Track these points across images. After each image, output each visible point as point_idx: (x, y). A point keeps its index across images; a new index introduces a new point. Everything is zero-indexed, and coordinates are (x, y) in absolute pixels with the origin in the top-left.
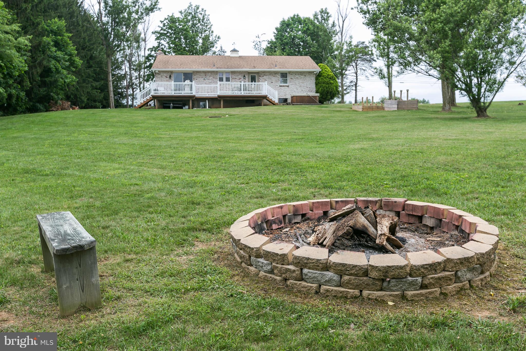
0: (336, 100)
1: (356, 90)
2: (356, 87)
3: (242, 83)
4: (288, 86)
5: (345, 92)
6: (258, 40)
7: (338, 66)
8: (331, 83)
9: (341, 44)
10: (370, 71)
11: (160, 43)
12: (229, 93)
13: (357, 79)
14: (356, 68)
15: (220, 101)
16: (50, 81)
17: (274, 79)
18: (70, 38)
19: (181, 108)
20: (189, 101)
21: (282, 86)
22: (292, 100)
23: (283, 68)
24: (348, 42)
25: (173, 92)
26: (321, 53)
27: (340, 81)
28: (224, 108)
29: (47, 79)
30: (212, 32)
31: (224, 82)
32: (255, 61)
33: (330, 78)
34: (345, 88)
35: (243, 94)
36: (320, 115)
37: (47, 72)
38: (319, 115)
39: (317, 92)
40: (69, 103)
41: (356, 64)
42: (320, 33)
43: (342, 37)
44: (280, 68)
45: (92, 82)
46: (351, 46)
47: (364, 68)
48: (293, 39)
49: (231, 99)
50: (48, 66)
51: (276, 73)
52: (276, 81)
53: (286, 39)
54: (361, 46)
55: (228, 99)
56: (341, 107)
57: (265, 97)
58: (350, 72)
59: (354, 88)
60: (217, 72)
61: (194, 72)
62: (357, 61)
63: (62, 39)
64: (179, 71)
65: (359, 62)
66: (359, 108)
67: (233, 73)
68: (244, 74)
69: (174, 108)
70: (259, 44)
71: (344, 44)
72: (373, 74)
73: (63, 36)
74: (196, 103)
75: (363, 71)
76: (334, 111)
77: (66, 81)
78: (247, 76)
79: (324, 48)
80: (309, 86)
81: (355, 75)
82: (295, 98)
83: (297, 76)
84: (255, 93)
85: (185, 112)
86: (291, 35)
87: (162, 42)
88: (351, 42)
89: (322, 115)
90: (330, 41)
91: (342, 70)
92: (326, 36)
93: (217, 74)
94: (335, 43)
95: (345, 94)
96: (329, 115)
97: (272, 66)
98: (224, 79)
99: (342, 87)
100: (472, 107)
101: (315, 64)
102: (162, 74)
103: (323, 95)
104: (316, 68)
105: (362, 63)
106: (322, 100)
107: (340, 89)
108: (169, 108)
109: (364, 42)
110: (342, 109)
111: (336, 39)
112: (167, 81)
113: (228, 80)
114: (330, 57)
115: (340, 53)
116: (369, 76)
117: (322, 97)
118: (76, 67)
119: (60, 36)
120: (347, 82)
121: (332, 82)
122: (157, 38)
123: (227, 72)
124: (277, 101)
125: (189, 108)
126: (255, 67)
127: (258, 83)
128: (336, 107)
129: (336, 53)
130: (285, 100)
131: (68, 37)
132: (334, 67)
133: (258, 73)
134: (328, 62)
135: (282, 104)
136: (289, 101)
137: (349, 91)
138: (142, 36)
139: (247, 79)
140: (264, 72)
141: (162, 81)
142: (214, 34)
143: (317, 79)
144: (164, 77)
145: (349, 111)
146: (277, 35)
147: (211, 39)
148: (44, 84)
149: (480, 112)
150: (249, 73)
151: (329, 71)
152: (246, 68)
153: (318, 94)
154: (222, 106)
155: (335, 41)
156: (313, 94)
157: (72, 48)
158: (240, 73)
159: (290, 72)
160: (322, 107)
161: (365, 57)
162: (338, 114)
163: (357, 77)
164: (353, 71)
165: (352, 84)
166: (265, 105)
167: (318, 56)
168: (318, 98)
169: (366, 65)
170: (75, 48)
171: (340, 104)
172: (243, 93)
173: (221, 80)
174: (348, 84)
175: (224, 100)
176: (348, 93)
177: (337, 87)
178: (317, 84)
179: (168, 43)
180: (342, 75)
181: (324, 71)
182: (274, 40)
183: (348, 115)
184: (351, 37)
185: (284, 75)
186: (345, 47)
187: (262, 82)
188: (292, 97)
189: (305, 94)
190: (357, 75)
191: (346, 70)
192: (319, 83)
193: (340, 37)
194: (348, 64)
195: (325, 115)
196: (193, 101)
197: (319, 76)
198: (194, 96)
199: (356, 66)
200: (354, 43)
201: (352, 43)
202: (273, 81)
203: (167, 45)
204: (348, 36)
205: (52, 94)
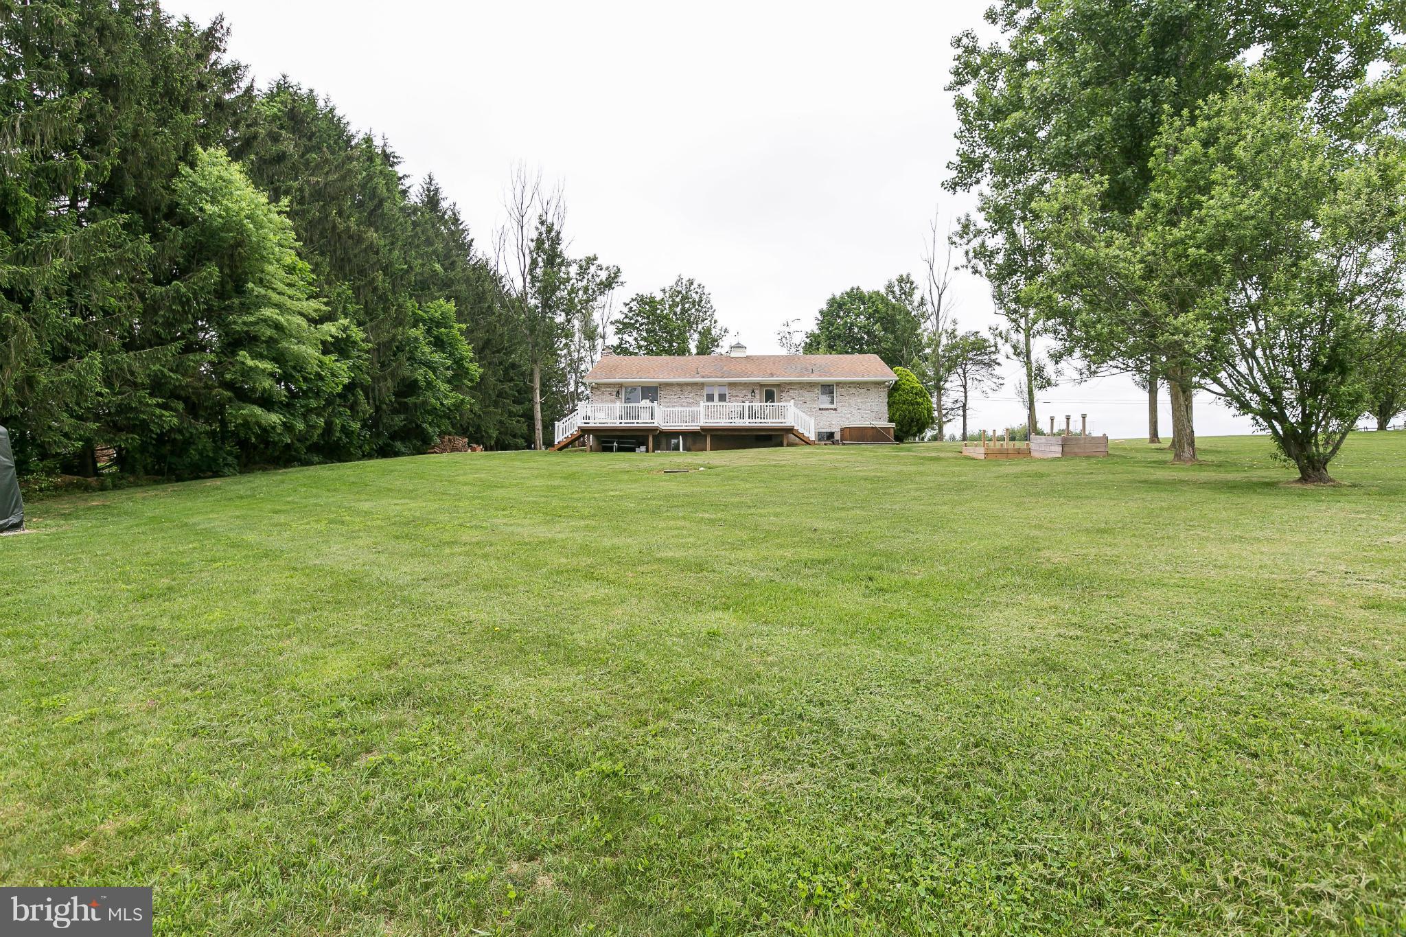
0: (929, 433)
1: (964, 416)
2: (964, 411)
3: (747, 404)
4: (835, 410)
5: (944, 419)
6: (787, 329)
7: (930, 374)
8: (918, 403)
9: (936, 334)
10: (990, 383)
11: (622, 339)
12: (722, 422)
13: (966, 397)
14: (965, 377)
15: (705, 436)
16: (415, 404)
17: (807, 396)
18: (462, 333)
19: (633, 450)
20: (648, 436)
21: (823, 409)
22: (842, 435)
23: (826, 376)
24: (949, 331)
25: (618, 421)
26: (900, 351)
27: (934, 400)
28: (711, 449)
29: (411, 400)
30: (715, 322)
31: (716, 402)
32: (774, 363)
33: (916, 394)
34: (944, 412)
35: (747, 424)
36: (893, 468)
37: (409, 388)
38: (891, 468)
39: (891, 420)
40: (466, 440)
41: (964, 370)
42: (898, 317)
43: (938, 323)
44: (820, 376)
45: (509, 405)
46: (955, 337)
47: (979, 377)
48: (850, 329)
49: (725, 433)
50: (409, 377)
51: (812, 385)
52: (813, 400)
53: (837, 328)
54: (972, 338)
55: (720, 433)
56: (939, 450)
57: (790, 430)
58: (953, 384)
59: (961, 412)
60: (702, 385)
61: (661, 384)
62: (966, 365)
63: (447, 334)
64: (633, 382)
65: (968, 367)
66: (978, 452)
67: (732, 385)
68: (753, 388)
69: (620, 450)
70: (788, 336)
71: (941, 334)
72: (996, 388)
73: (452, 327)
74: (664, 442)
75: (976, 382)
76: (923, 458)
77: (445, 402)
78: (757, 392)
79: (906, 343)
80: (876, 410)
81: (962, 389)
82: (847, 433)
83: (852, 391)
84: (770, 422)
85: (641, 459)
86: (846, 322)
87: (626, 337)
88: (954, 330)
89: (900, 468)
90: (916, 330)
91: (940, 380)
92: (908, 321)
93: (702, 388)
94: (926, 334)
95: (945, 422)
96: (913, 469)
97: (805, 372)
98: (716, 397)
99: (939, 410)
100: (1283, 457)
101: (887, 369)
102: (603, 389)
103: (902, 426)
104: (890, 375)
105: (974, 368)
106: (901, 434)
107: (936, 414)
108: (610, 449)
109: (977, 333)
110: (942, 455)
111: (927, 327)
112: (612, 401)
113: (722, 398)
114: (916, 358)
115: (934, 351)
116: (989, 391)
117: (900, 430)
118: (471, 380)
119: (446, 328)
120: (947, 401)
121: (920, 400)
122: (619, 332)
123: (721, 385)
124: (813, 437)
125: (647, 451)
126: (772, 375)
127: (780, 404)
128: (928, 449)
129: (928, 351)
130: (831, 436)
131: (460, 330)
132: (924, 375)
133: (778, 385)
134: (913, 366)
135: (823, 442)
136: (837, 437)
137: (951, 417)
138: (600, 330)
139: (758, 397)
140: (790, 384)
141: (602, 401)
142: (719, 326)
143: (890, 395)
144: (607, 393)
145: (956, 458)
146: (822, 322)
147: (713, 332)
148: (403, 408)
149: (1310, 471)
150: (761, 385)
151: (912, 379)
152: (755, 376)
153: (893, 425)
154: (708, 446)
155: (925, 330)
156: (883, 423)
157: (466, 349)
158: (745, 385)
159: (838, 384)
160: (901, 450)
161: (980, 358)
162: (934, 467)
163: (965, 393)
164: (959, 383)
165: (958, 405)
166: (789, 445)
167: (895, 357)
168: (892, 432)
169: (983, 372)
170: (470, 347)
171: (936, 443)
172: (747, 422)
173: (710, 398)
174: (949, 405)
175: (711, 436)
176: (950, 421)
177: (929, 411)
178: (890, 405)
179: (636, 339)
180: (939, 389)
181: (904, 381)
182: (817, 332)
183: (956, 469)
184: (955, 322)
185: (828, 389)
186: (944, 341)
187: (786, 401)
188: (842, 430)
189: (866, 424)
190: (965, 389)
191: (946, 381)
192: (894, 403)
193: (935, 322)
194: (949, 370)
195: (905, 469)
196: (654, 437)
197: (894, 389)
198: (654, 430)
199: (965, 373)
200: (960, 332)
201: (956, 333)
202: (807, 400)
203: (633, 343)
204: (949, 321)
205: (424, 425)
